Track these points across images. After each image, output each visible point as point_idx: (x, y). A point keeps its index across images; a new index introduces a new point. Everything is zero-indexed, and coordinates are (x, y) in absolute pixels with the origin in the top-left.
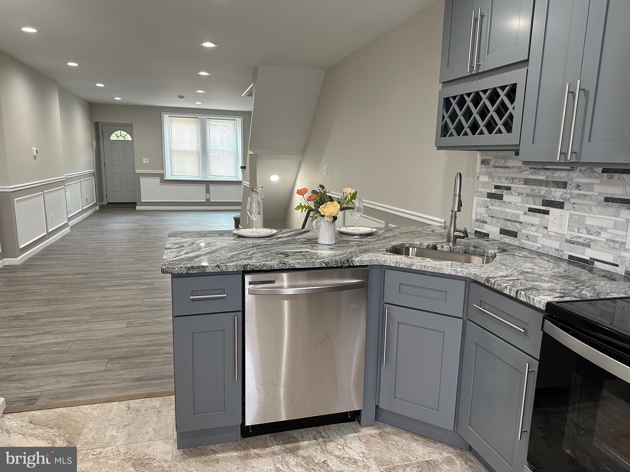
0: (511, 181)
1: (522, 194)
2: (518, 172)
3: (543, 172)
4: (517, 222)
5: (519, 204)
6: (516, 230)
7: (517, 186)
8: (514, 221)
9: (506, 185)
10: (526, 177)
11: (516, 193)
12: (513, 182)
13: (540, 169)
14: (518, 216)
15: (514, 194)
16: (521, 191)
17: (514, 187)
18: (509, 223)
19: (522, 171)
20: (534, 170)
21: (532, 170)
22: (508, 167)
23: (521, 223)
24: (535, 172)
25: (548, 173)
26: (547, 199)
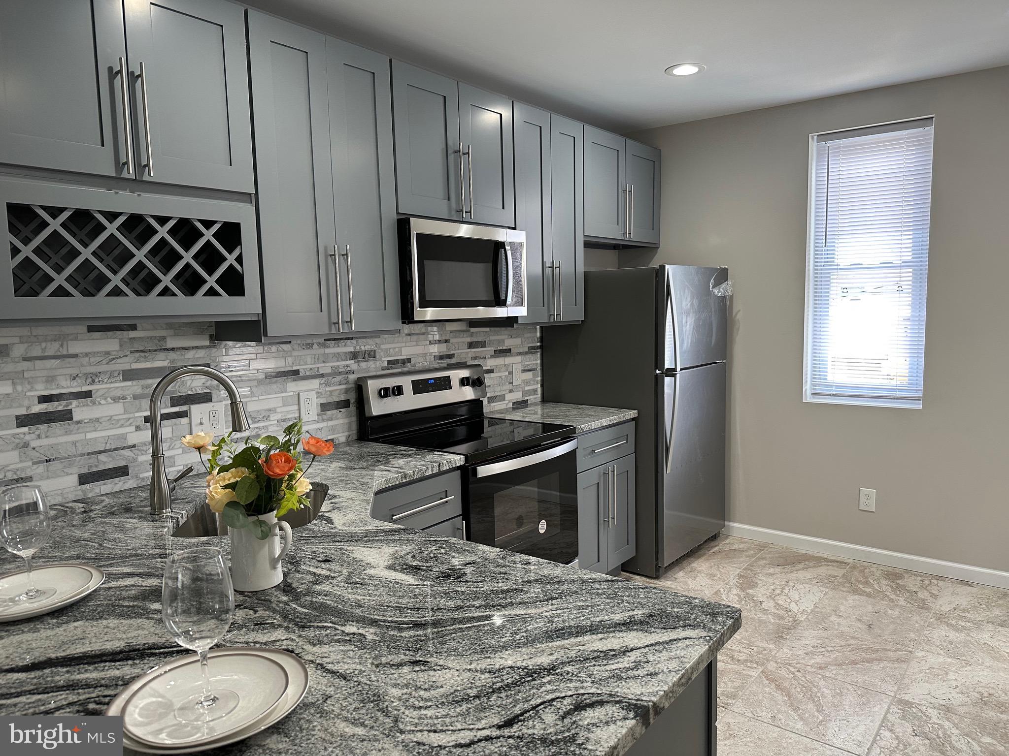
0: (90, 380)
1: (124, 398)
2: (104, 362)
3: (162, 355)
4: (124, 448)
5: (120, 417)
6: (123, 464)
7: (108, 386)
8: (115, 449)
9: (78, 390)
10: (126, 367)
11: (109, 399)
12: (93, 381)
13: (156, 350)
14: (124, 437)
15: (103, 402)
16: (119, 393)
17: (98, 390)
18: (102, 457)
19: (114, 359)
20: (142, 354)
21: (137, 355)
22: (76, 356)
23: (134, 446)
24: (145, 357)
25: (172, 355)
26: (180, 394)
